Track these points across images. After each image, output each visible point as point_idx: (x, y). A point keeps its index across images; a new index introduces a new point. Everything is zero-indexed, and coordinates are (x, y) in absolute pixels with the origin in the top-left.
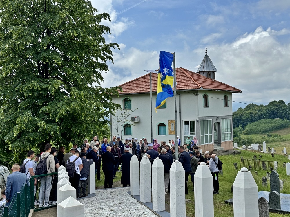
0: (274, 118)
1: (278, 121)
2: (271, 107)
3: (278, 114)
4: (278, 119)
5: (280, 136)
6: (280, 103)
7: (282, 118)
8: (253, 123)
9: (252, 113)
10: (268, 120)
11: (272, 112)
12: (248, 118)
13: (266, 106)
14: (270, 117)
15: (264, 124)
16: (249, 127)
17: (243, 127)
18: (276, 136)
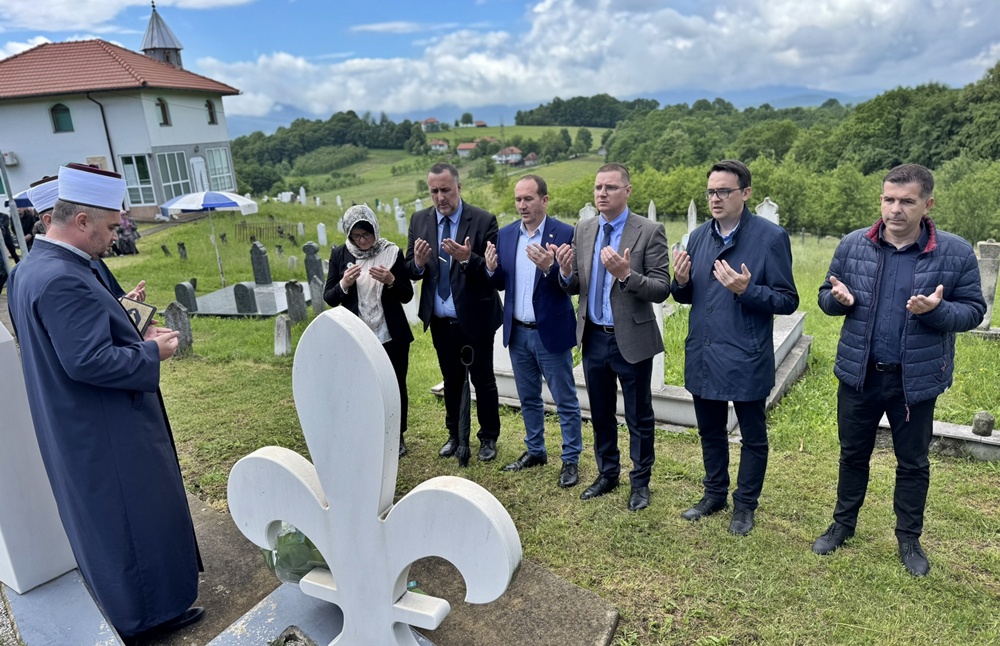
0: (343, 143)
1: (348, 149)
2: (334, 123)
3: (348, 137)
4: (348, 146)
5: (354, 176)
6: (349, 117)
7: (355, 144)
8: (307, 155)
9: (303, 135)
10: (331, 149)
11: (338, 132)
12: (296, 146)
13: (326, 123)
14: (335, 143)
15: (325, 155)
16: (300, 161)
17: (290, 162)
18: (347, 175)
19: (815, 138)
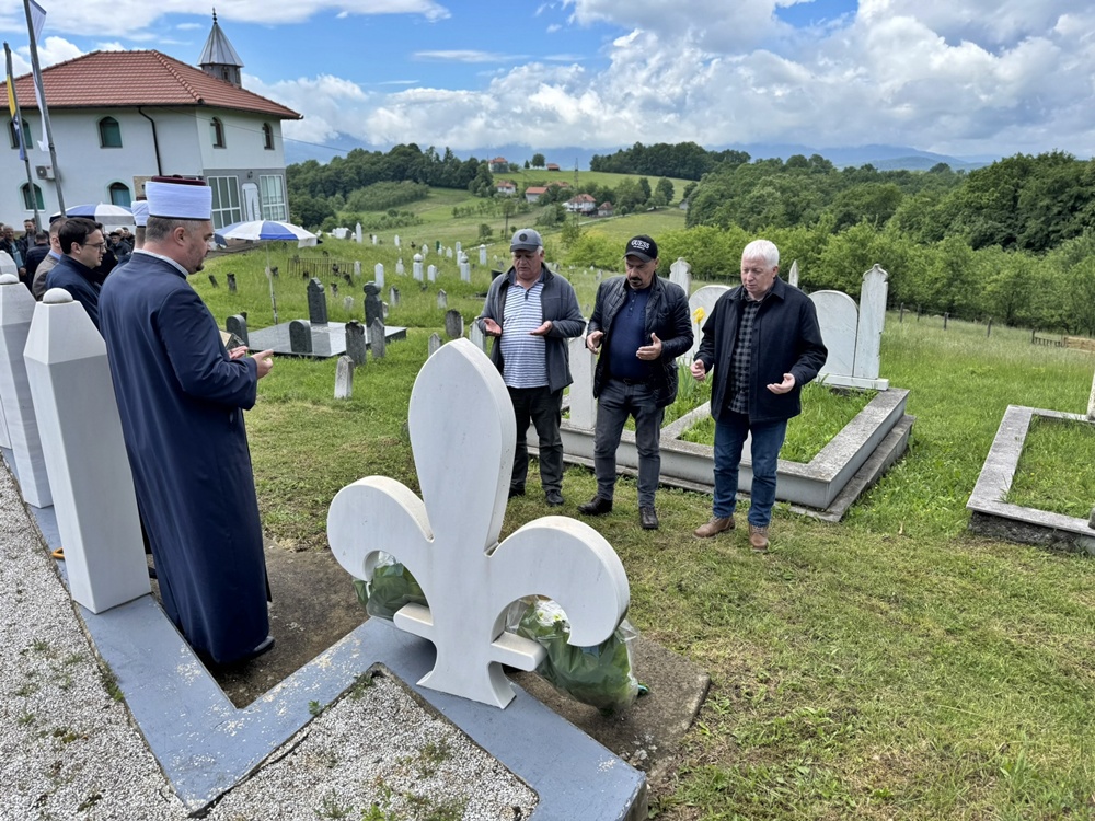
0: (402, 179)
1: (408, 186)
2: (395, 156)
3: (408, 173)
4: (408, 182)
5: (412, 215)
6: (411, 150)
7: (416, 181)
8: (363, 189)
9: (360, 168)
10: (389, 184)
11: (398, 167)
12: (352, 179)
13: (386, 155)
14: (393, 178)
15: (383, 190)
16: (355, 195)
17: (344, 196)
18: (404, 214)
19: (920, 205)
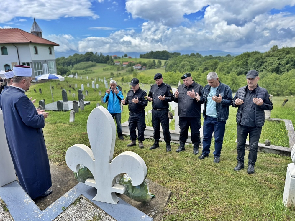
0: (88, 61)
1: (90, 63)
2: (86, 55)
3: (90, 59)
6: (91, 53)
7: (92, 61)
8: (78, 64)
9: (77, 58)
10: (85, 62)
11: (87, 58)
12: (74, 62)
13: (84, 55)
14: (86, 61)
15: (83, 64)
16: (75, 66)
17: (72, 66)
18: (89, 70)
19: (224, 65)
